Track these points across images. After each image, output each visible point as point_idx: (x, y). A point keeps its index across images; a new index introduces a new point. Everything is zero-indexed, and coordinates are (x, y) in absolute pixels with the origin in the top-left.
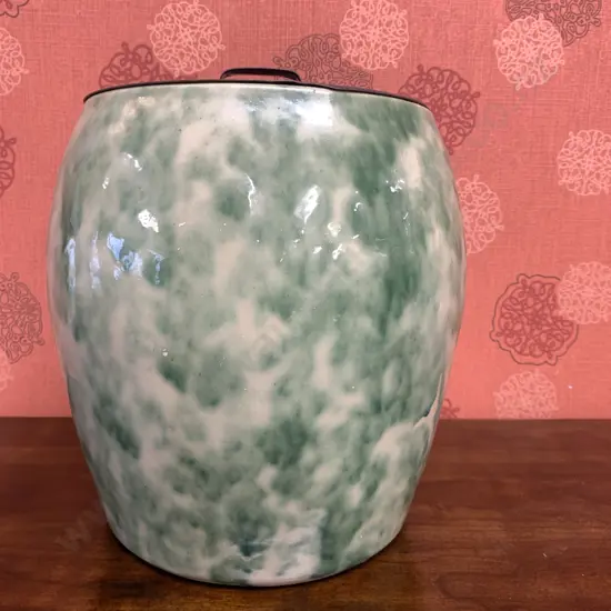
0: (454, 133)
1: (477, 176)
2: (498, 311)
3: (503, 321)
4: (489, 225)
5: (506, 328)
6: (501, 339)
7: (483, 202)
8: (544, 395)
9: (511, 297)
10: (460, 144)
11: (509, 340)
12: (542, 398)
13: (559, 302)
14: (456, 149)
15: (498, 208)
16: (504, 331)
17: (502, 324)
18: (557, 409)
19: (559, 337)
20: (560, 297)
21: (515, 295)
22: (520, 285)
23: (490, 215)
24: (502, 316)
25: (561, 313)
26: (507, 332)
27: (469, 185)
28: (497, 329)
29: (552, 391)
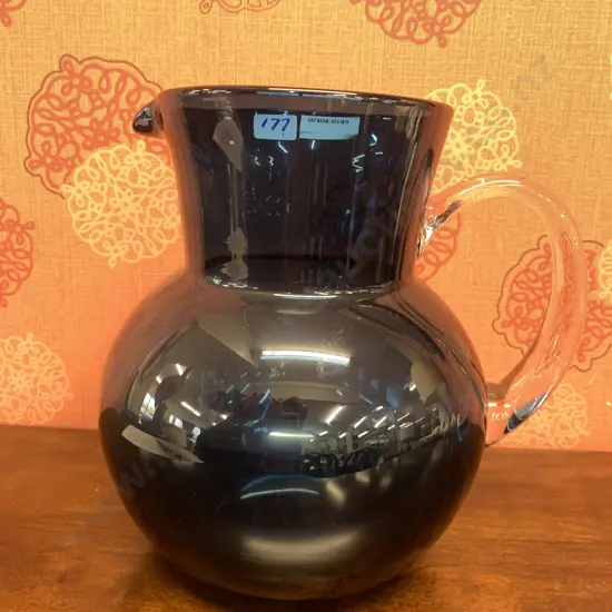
0: (449, 11)
1: (482, 82)
2: (506, 290)
3: (514, 304)
4: (498, 160)
5: (518, 316)
6: (510, 331)
7: (491, 123)
8: (569, 414)
9: (526, 271)
10: (457, 29)
11: (521, 332)
12: (566, 418)
13: (600, 280)
14: (451, 37)
15: (513, 134)
16: (513, 319)
17: (512, 309)
18: (587, 433)
19: (596, 331)
20: (602, 271)
21: (535, 267)
22: (542, 252)
23: (500, 144)
24: (512, 297)
25: (601, 296)
26: (519, 321)
27: (470, 95)
28: (504, 316)
29: (582, 408)
